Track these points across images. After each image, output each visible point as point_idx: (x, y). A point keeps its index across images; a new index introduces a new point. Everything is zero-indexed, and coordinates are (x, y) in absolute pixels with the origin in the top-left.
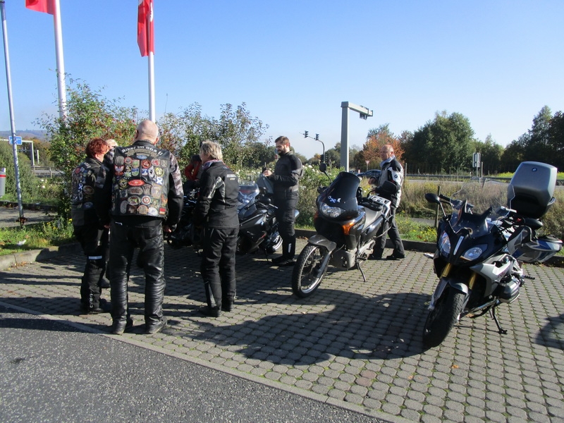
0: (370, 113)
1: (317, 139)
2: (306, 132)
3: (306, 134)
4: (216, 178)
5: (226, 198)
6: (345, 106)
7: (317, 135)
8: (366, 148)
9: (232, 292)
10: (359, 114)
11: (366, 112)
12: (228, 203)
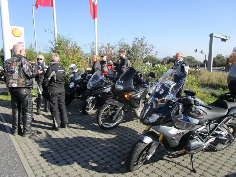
0: (228, 38)
1: (202, 53)
2: (196, 50)
3: (196, 51)
4: (53, 71)
5: (57, 80)
6: (211, 36)
7: (202, 51)
8: (231, 57)
9: (66, 120)
10: (221, 39)
11: (225, 38)
12: (58, 82)
